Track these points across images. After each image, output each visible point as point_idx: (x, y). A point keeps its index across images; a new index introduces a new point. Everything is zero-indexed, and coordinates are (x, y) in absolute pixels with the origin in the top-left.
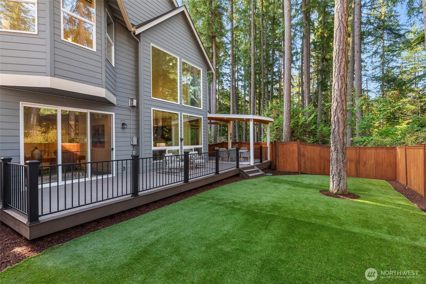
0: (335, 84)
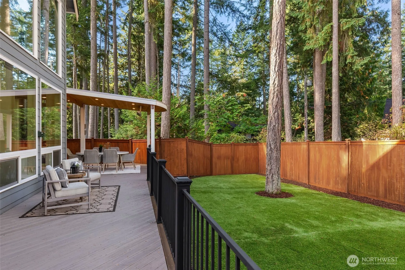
0: (276, 80)
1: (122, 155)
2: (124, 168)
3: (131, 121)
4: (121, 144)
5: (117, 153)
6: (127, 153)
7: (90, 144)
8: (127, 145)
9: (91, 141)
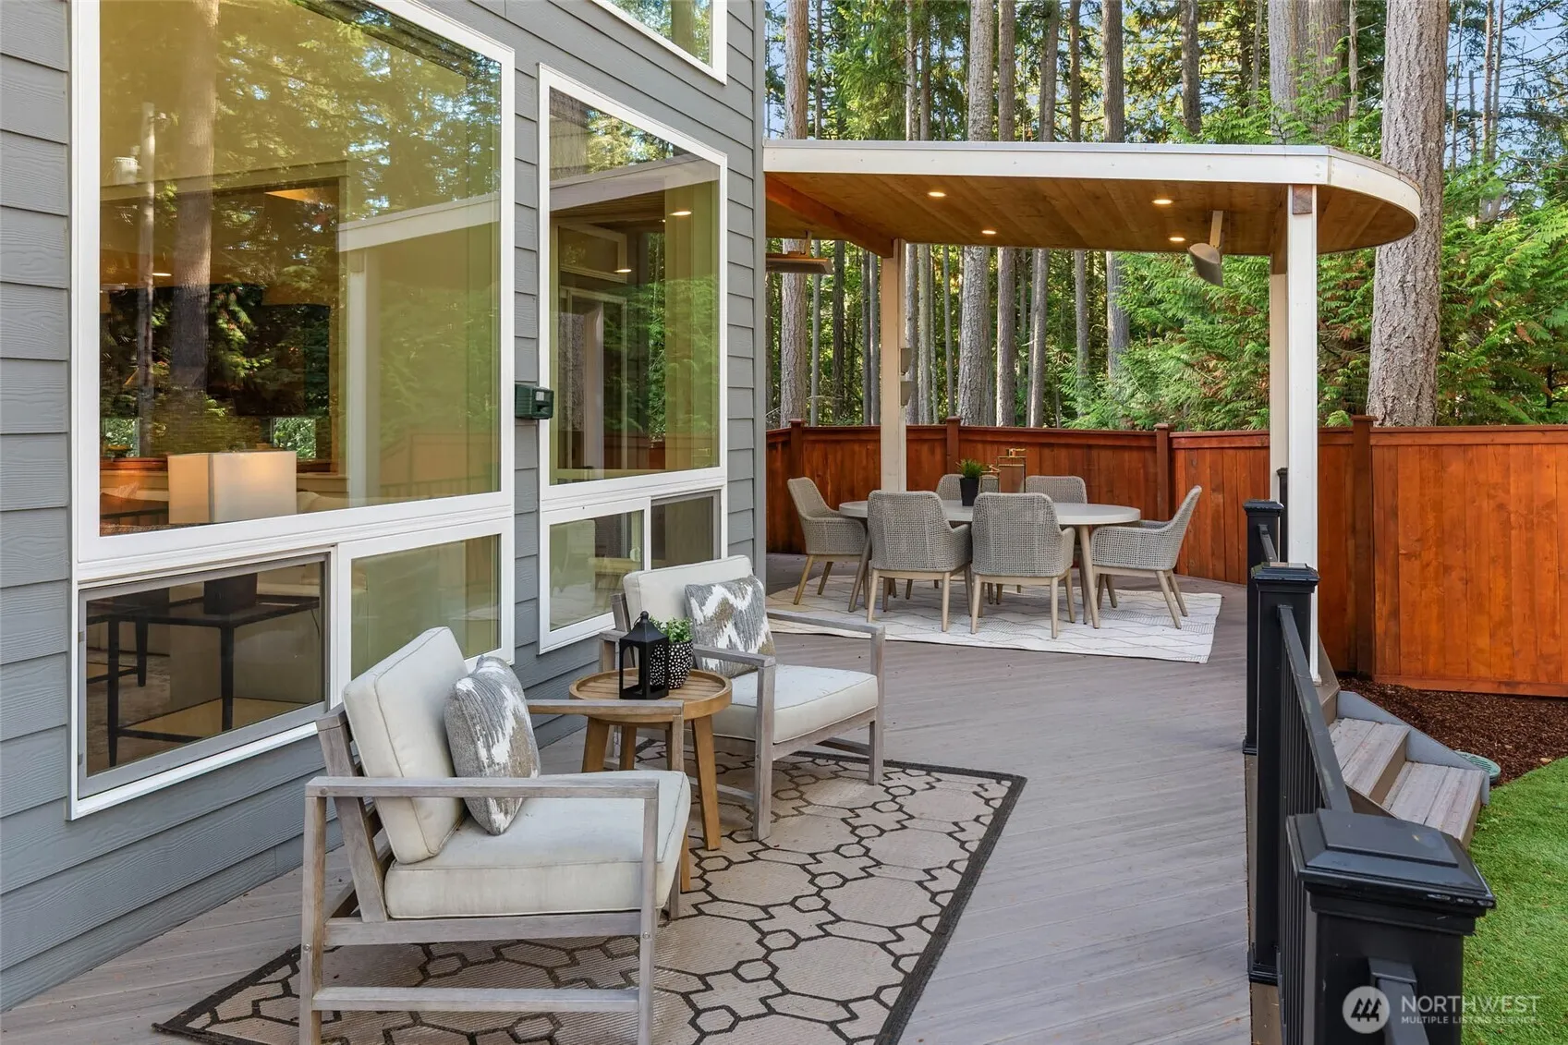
1: (1092, 528)
2: (1114, 606)
3: (1178, 324)
4: (1105, 459)
5: (1053, 518)
6: (1131, 514)
7: (938, 452)
8: (1145, 466)
9: (946, 439)
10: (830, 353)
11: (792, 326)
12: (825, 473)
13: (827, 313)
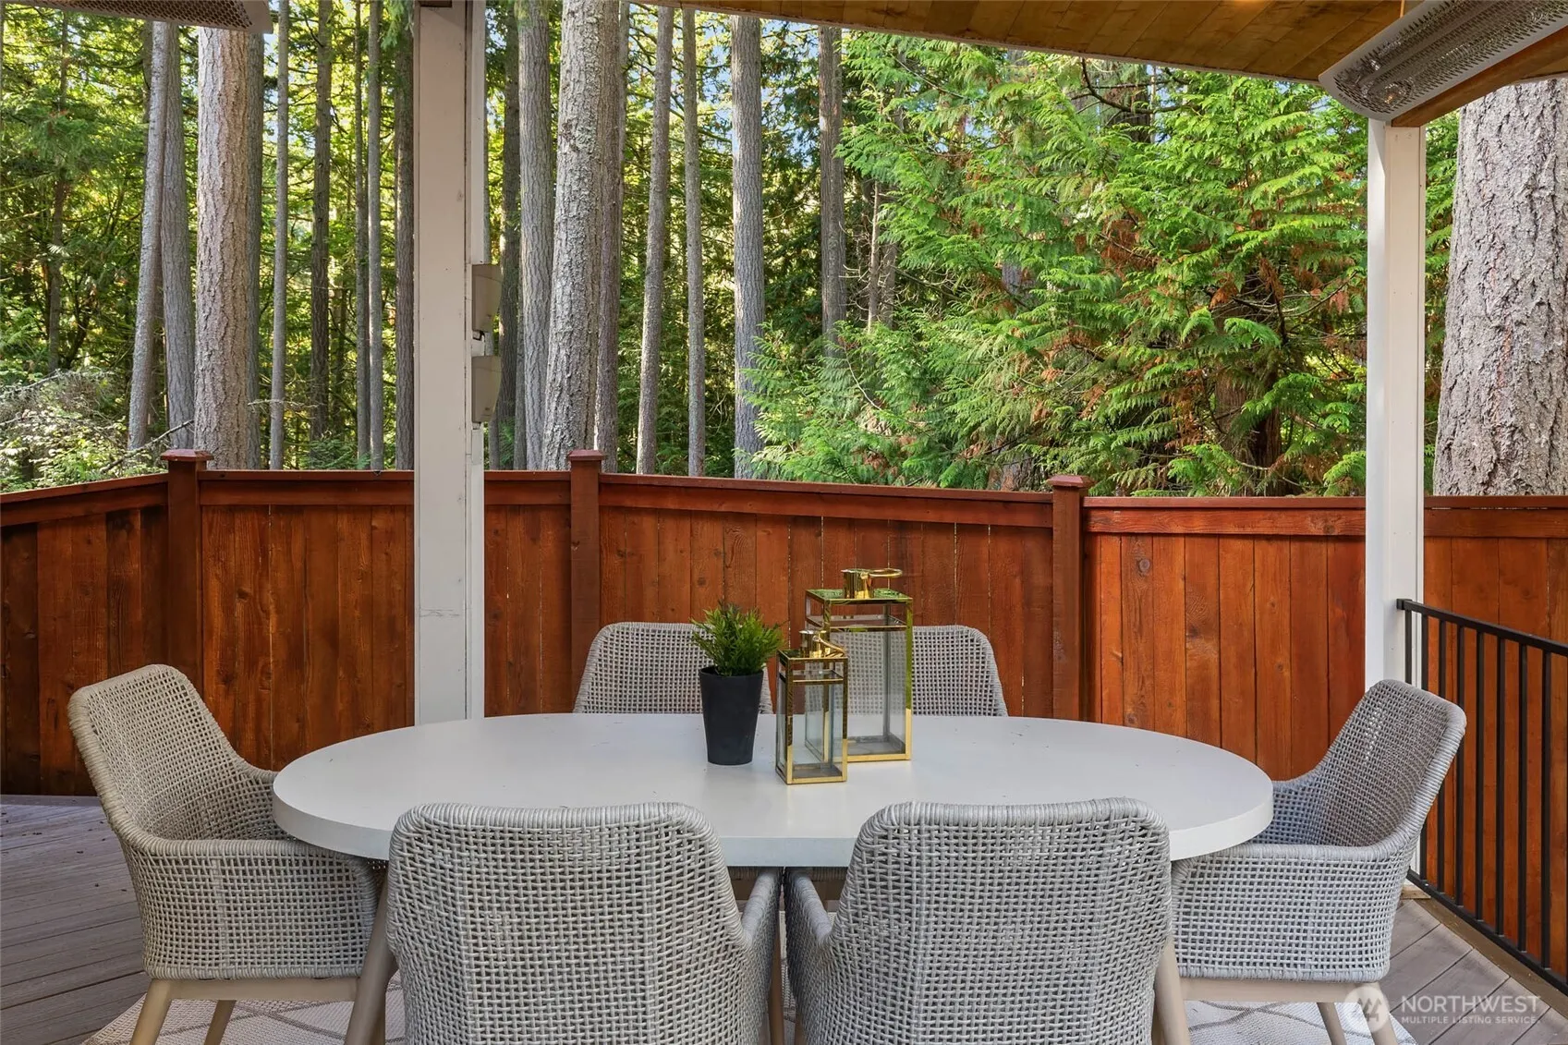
7: (549, 536)
8: (1025, 573)
9: (568, 507)
10: (307, 343)
11: (216, 265)
12: (260, 588)
13: (300, 286)
